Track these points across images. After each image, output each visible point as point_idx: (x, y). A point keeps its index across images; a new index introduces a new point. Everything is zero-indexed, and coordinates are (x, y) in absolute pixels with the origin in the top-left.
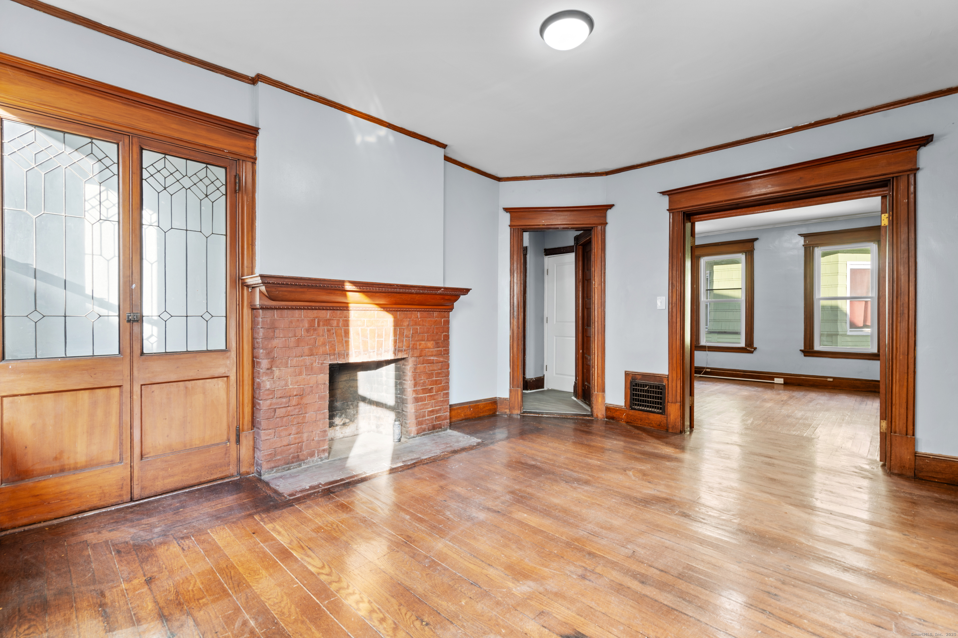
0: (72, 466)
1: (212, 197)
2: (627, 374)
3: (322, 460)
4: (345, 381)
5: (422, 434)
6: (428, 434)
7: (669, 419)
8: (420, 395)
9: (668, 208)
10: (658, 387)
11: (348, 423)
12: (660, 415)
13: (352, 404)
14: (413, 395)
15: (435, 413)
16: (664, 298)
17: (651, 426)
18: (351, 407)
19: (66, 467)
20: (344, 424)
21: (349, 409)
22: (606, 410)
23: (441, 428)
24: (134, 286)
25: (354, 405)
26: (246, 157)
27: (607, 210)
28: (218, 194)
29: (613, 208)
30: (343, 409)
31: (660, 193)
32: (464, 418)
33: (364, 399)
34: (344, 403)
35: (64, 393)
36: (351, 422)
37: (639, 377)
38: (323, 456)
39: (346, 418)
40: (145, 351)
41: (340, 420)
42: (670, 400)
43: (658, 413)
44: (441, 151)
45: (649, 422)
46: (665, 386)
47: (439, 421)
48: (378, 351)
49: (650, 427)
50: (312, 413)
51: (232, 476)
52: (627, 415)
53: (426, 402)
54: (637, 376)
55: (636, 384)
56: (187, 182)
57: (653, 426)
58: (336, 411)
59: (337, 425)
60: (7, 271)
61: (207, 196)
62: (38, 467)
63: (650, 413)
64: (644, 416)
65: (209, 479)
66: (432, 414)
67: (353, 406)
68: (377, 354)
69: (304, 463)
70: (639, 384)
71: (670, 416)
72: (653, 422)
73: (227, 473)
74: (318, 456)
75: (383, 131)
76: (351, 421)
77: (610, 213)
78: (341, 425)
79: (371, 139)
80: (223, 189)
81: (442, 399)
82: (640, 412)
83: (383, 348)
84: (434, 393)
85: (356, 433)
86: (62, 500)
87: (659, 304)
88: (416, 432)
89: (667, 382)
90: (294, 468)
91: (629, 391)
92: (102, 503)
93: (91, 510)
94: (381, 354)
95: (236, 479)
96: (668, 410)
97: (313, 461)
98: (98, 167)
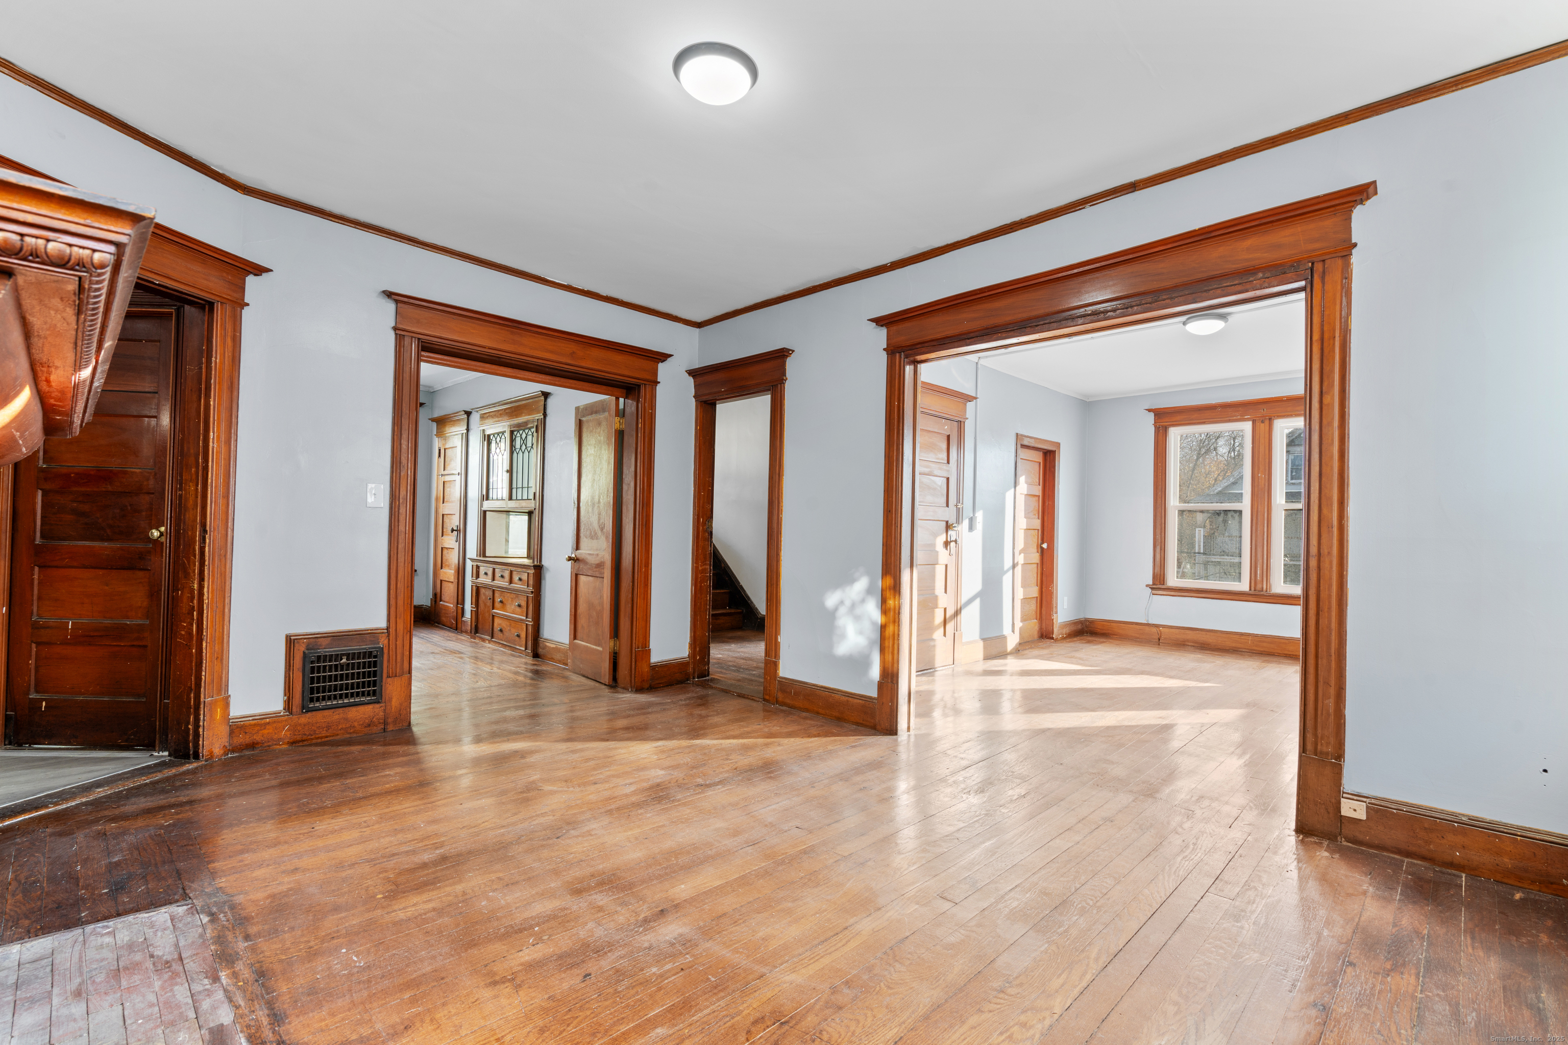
2: (291, 642)
7: (388, 707)
10: (367, 654)
17: (350, 733)
22: (233, 733)
27: (248, 273)
37: (325, 642)
42: (391, 672)
43: (368, 703)
45: (348, 725)
46: (383, 648)
49: (348, 736)
52: (291, 726)
54: (321, 639)
55: (322, 657)
57: (354, 732)
63: (350, 708)
64: (337, 717)
70: (329, 656)
71: (390, 702)
72: (356, 724)
82: (326, 713)
87: (370, 499)
89: (386, 642)
91: (301, 675)
96: (387, 692)
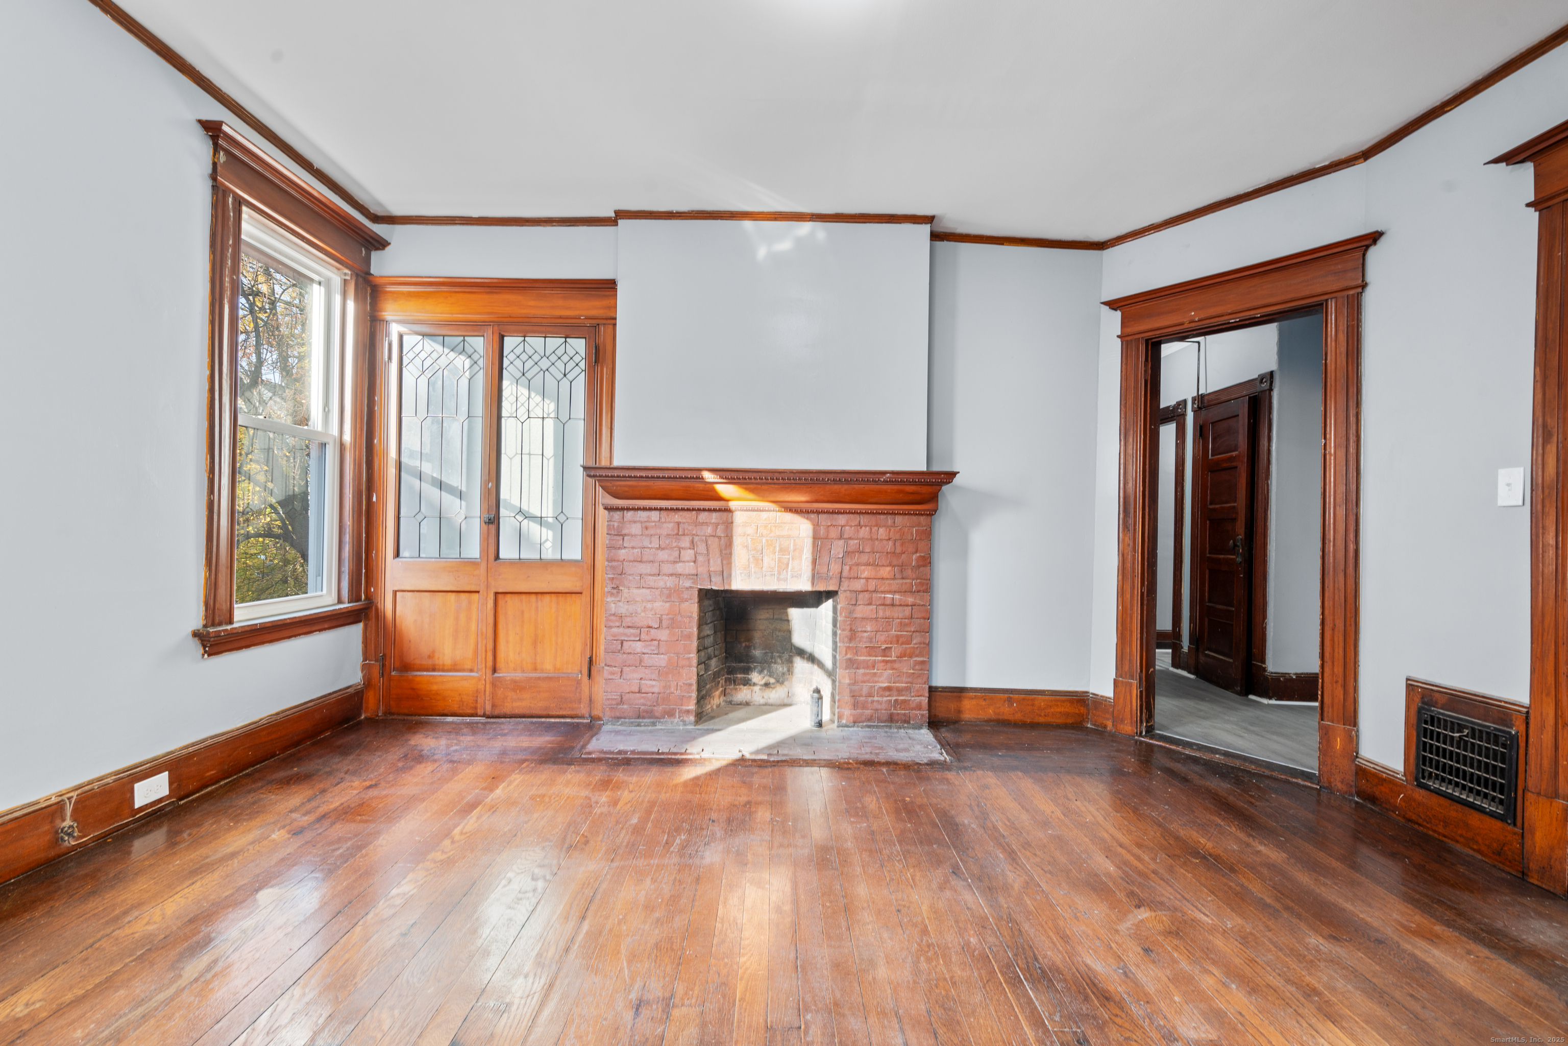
0: (441, 667)
1: (570, 376)
2: (1412, 686)
3: (685, 725)
4: (766, 619)
5: (865, 724)
6: (877, 727)
7: (1528, 842)
8: (860, 656)
9: (1531, 198)
10: (1494, 737)
11: (773, 684)
12: (1499, 824)
13: (780, 657)
14: (846, 654)
15: (895, 693)
16: (1522, 469)
17: (1474, 850)
18: (779, 661)
19: (437, 667)
20: (767, 685)
21: (775, 663)
22: (1357, 773)
23: (908, 722)
24: (490, 484)
25: (784, 659)
26: (607, 319)
27: (1367, 247)
28: (577, 370)
29: (1382, 242)
30: (766, 662)
31: (1496, 161)
32: (994, 717)
33: (801, 653)
34: (767, 653)
35: (437, 593)
36: (778, 684)
37: (1441, 699)
38: (685, 718)
39: (770, 676)
40: (501, 556)
41: (760, 677)
42: (1531, 783)
43: (1492, 815)
44: (926, 229)
45: (1469, 836)
46: (1518, 737)
47: (903, 709)
48: (779, 573)
49: (1470, 852)
50: (672, 655)
51: (582, 717)
52: (1407, 799)
53: (875, 671)
54: (1437, 695)
55: (1432, 718)
56: (545, 364)
57: (1479, 851)
58: (753, 662)
59: (755, 684)
60: (403, 474)
61: (565, 375)
62: (418, 662)
63: (1472, 811)
64: (1453, 814)
65: (558, 713)
66: (887, 693)
67: (782, 660)
68: (778, 579)
69: (659, 722)
70: (1439, 719)
71: (1533, 834)
72: (1479, 839)
73: (579, 712)
74: (679, 717)
75: (806, 228)
76: (778, 681)
77: (1374, 255)
78: (761, 685)
79: (784, 246)
80: (582, 365)
81: (912, 671)
82: (1443, 801)
83: (789, 570)
84: (893, 658)
85: (786, 701)
86: (431, 699)
87: (1502, 490)
88: (851, 719)
89: (1522, 728)
90: (645, 726)
91: (1415, 734)
92: (461, 711)
93: (452, 715)
94: (786, 580)
95: (585, 721)
96: (1527, 814)
97: (672, 723)
98: (468, 363)
